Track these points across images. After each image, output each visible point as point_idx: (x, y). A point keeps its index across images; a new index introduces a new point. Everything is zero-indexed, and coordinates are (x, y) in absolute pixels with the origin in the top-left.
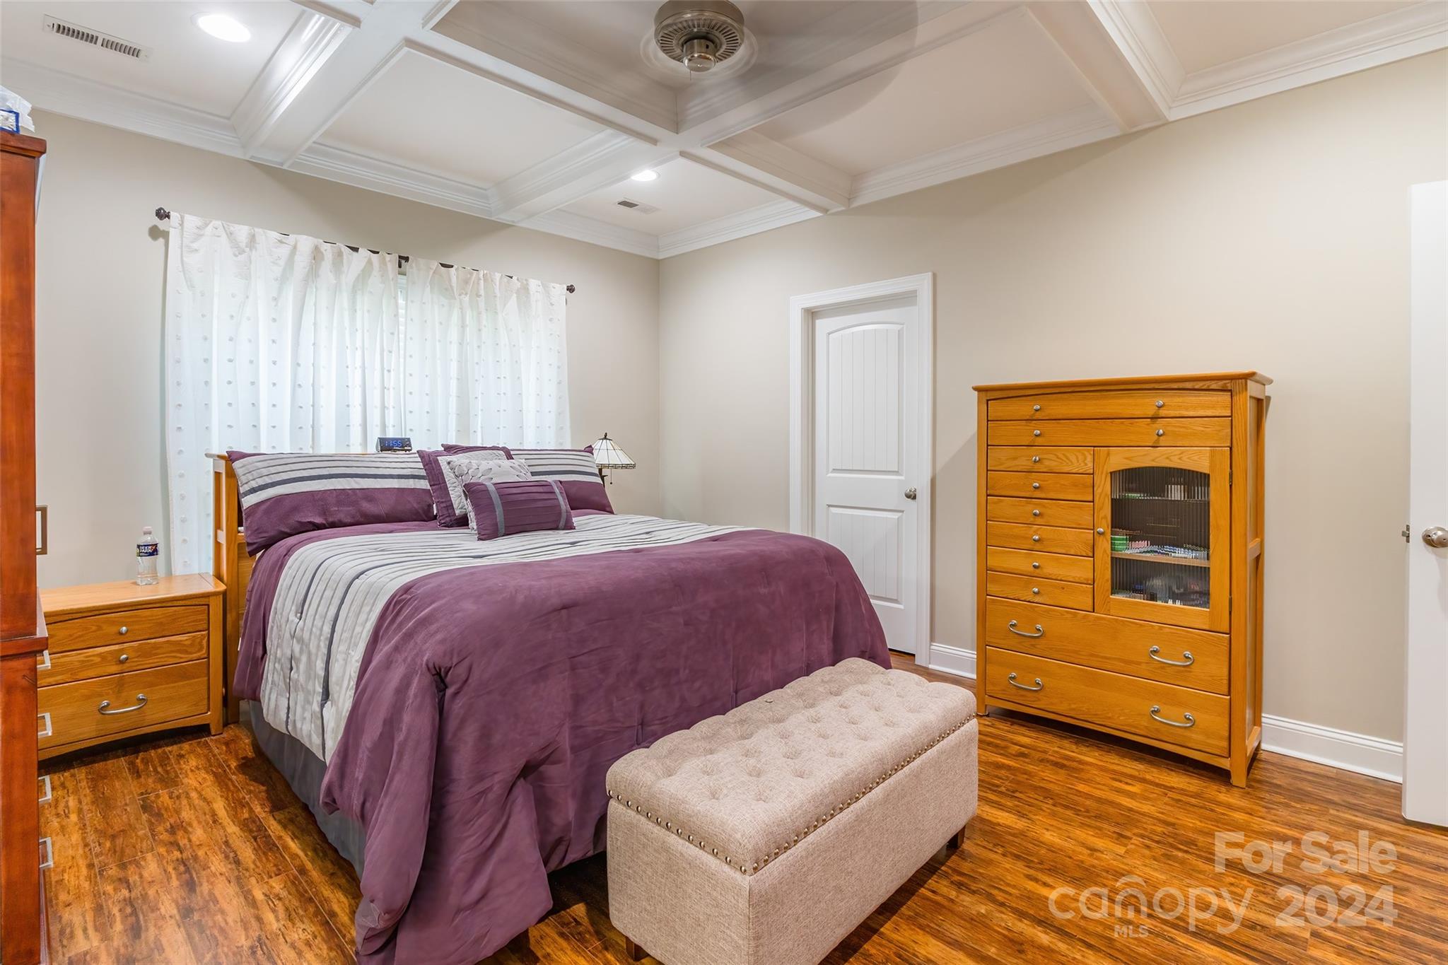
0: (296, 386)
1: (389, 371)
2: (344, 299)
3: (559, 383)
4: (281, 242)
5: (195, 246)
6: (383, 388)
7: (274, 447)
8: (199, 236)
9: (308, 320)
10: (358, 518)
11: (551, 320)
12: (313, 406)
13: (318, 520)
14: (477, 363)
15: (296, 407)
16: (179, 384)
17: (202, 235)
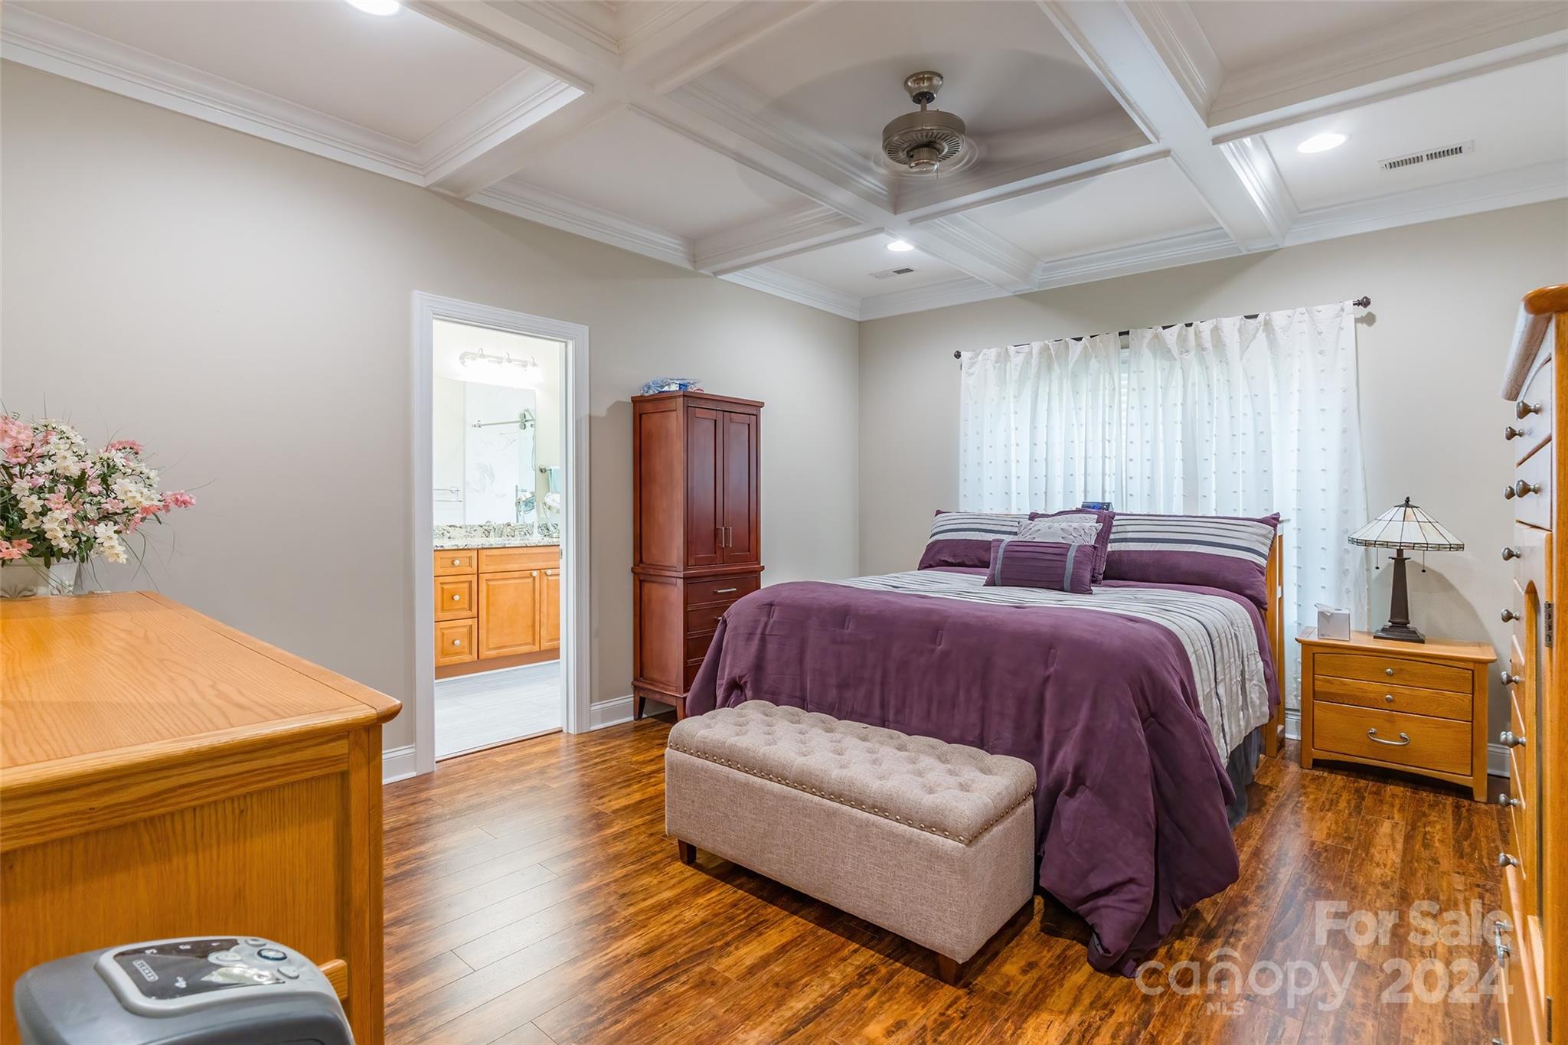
0: (1033, 460)
1: (1109, 441)
2: (1067, 385)
3: (1345, 431)
4: (1017, 352)
5: (971, 371)
6: (1104, 457)
7: (991, 509)
8: (972, 365)
9: (1042, 406)
10: (976, 562)
11: (1321, 353)
12: (1046, 476)
13: (950, 560)
14: (1209, 422)
15: (1033, 478)
16: (966, 466)
17: (975, 363)
